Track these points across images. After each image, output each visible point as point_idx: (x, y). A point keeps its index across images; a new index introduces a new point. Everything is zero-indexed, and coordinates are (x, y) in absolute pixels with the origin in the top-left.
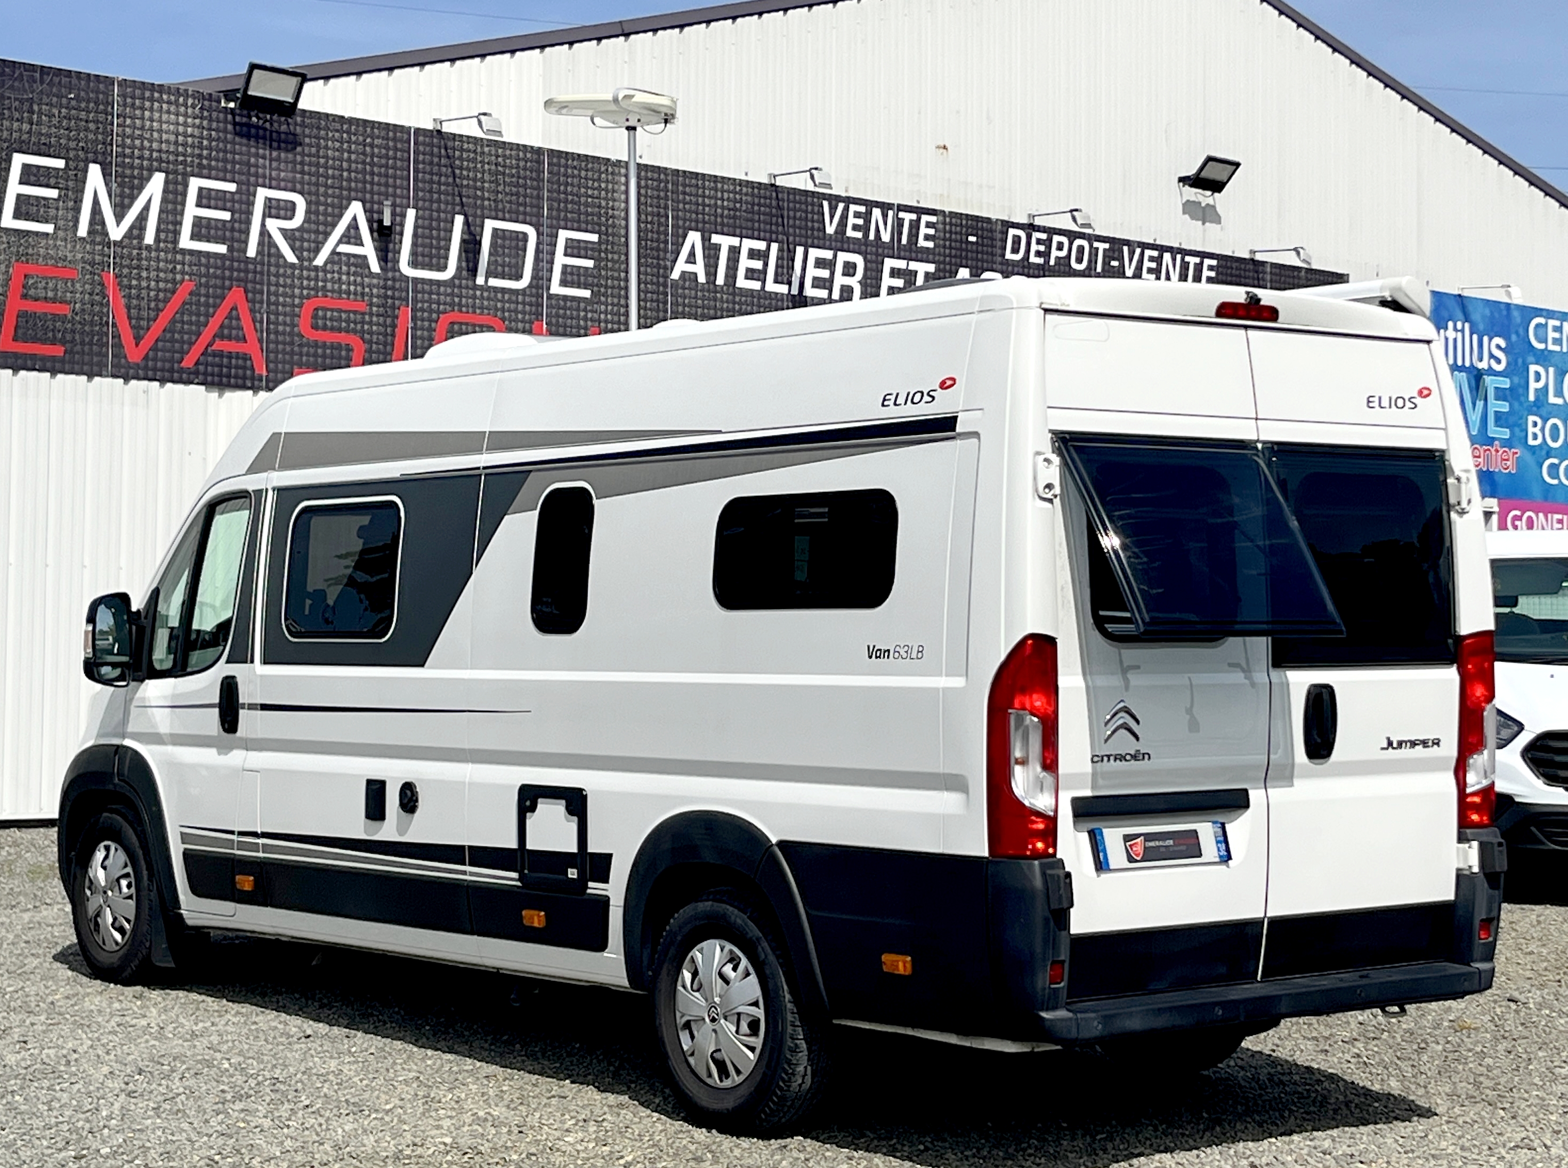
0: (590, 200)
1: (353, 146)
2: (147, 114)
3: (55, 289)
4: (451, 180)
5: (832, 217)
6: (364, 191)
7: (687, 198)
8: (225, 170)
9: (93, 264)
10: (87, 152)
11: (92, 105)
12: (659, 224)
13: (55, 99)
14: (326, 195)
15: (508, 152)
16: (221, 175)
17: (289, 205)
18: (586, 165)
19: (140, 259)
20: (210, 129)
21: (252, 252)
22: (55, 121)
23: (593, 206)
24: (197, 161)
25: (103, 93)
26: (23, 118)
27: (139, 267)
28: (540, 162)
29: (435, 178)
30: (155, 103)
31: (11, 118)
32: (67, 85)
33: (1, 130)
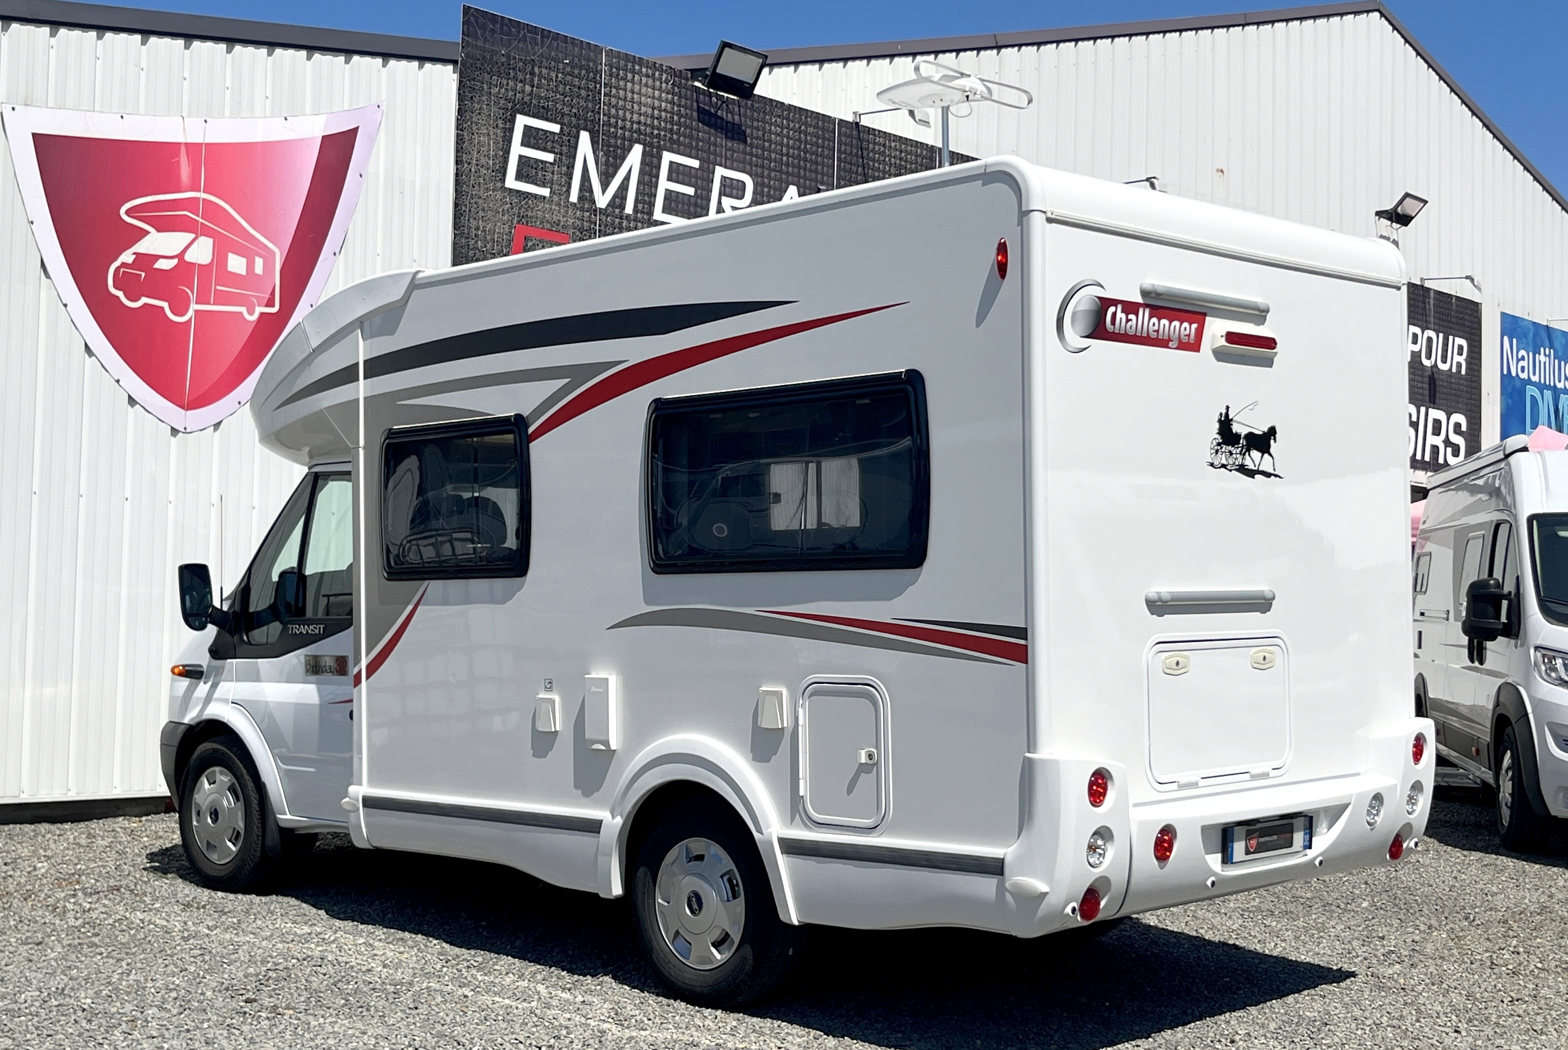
1: (791, 132)
2: (629, 85)
4: (866, 170)
6: (799, 177)
8: (691, 147)
9: (581, 230)
10: (578, 119)
11: (584, 72)
13: (553, 63)
14: (769, 177)
15: (909, 148)
16: (688, 150)
17: (740, 183)
19: (621, 228)
20: (679, 106)
22: (552, 84)
24: (669, 135)
25: (594, 62)
26: (525, 79)
28: (932, 160)
29: (854, 168)
30: (636, 76)
31: (515, 79)
32: (564, 50)
33: (507, 90)
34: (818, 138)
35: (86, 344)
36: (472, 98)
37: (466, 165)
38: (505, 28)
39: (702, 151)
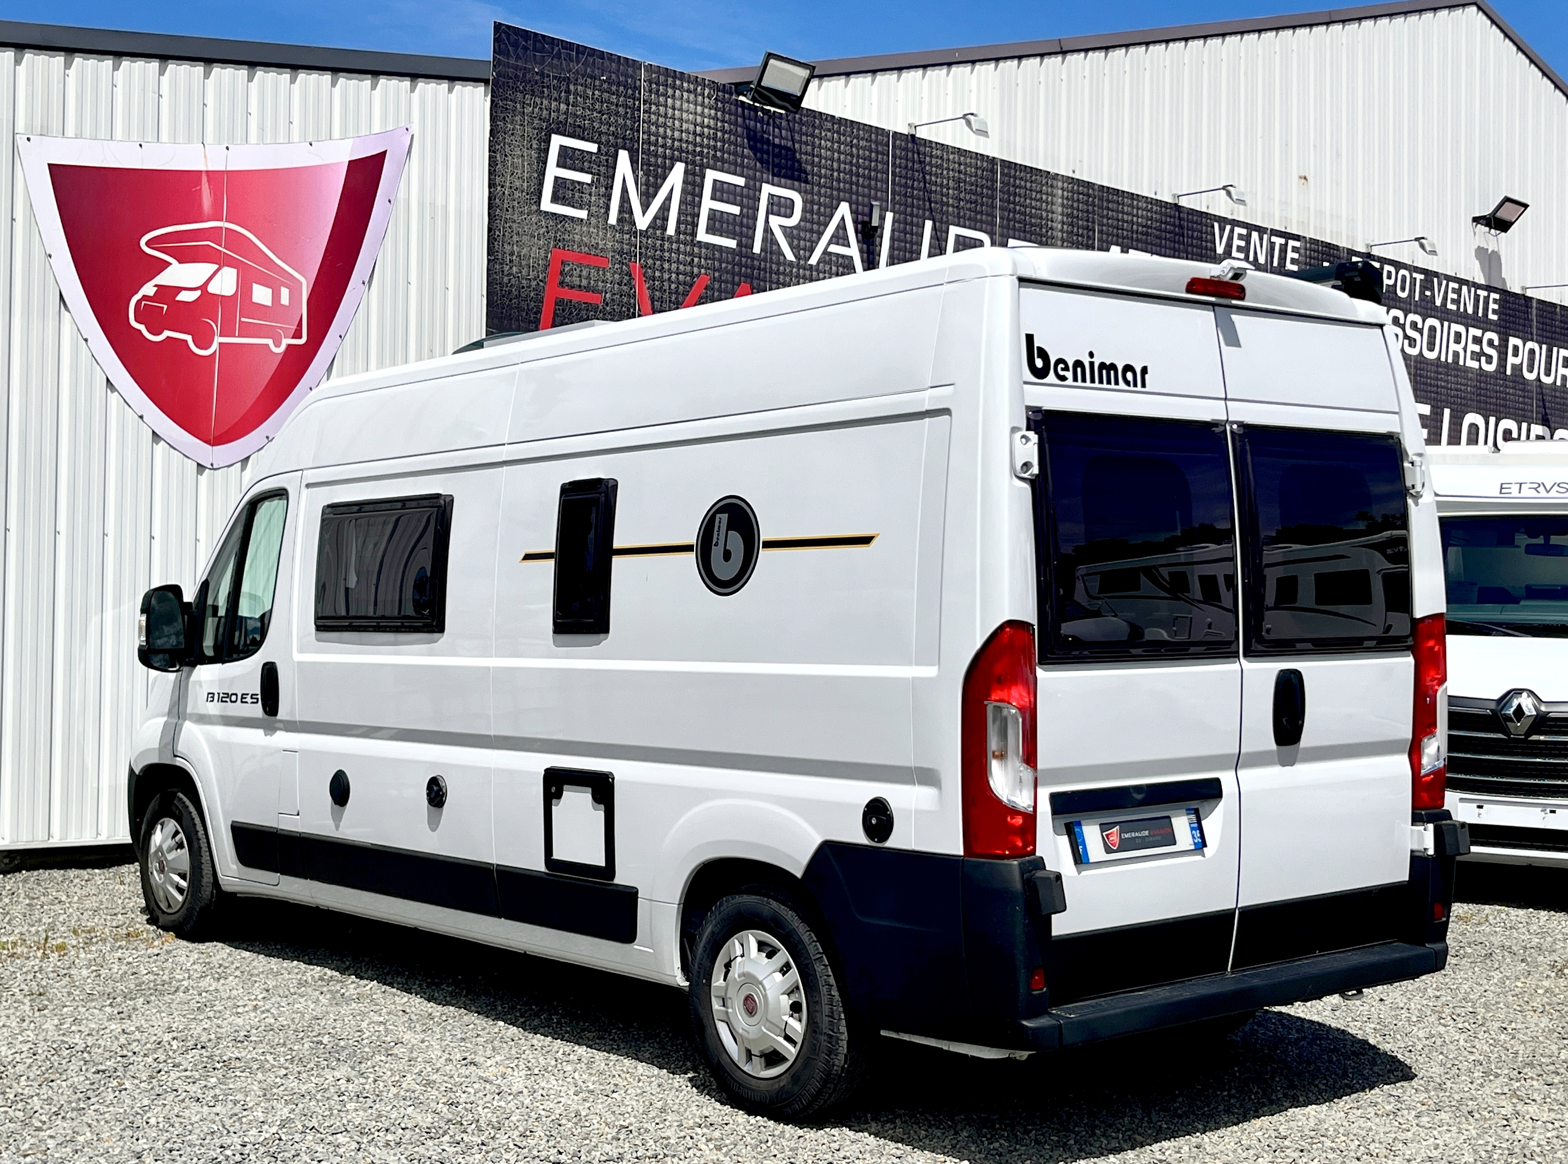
0: (1033, 211)
1: (842, 147)
2: (670, 101)
3: (588, 278)
4: (922, 185)
5: (1221, 237)
6: (851, 192)
7: (1110, 213)
8: (736, 164)
9: (621, 253)
10: (617, 138)
11: (622, 88)
12: (1088, 237)
13: (589, 80)
14: (819, 194)
15: (968, 160)
16: (733, 168)
17: (788, 201)
18: (1031, 177)
19: (662, 251)
20: (723, 121)
21: (757, 249)
22: (589, 102)
23: (1036, 217)
24: (712, 152)
25: (632, 77)
26: (560, 98)
27: (661, 258)
28: (993, 171)
29: (910, 182)
30: (677, 91)
31: (550, 97)
32: (600, 66)
33: (541, 109)
34: (871, 151)
35: (108, 380)
36: (504, 118)
37: (499, 188)
38: (538, 44)
39: (747, 167)
